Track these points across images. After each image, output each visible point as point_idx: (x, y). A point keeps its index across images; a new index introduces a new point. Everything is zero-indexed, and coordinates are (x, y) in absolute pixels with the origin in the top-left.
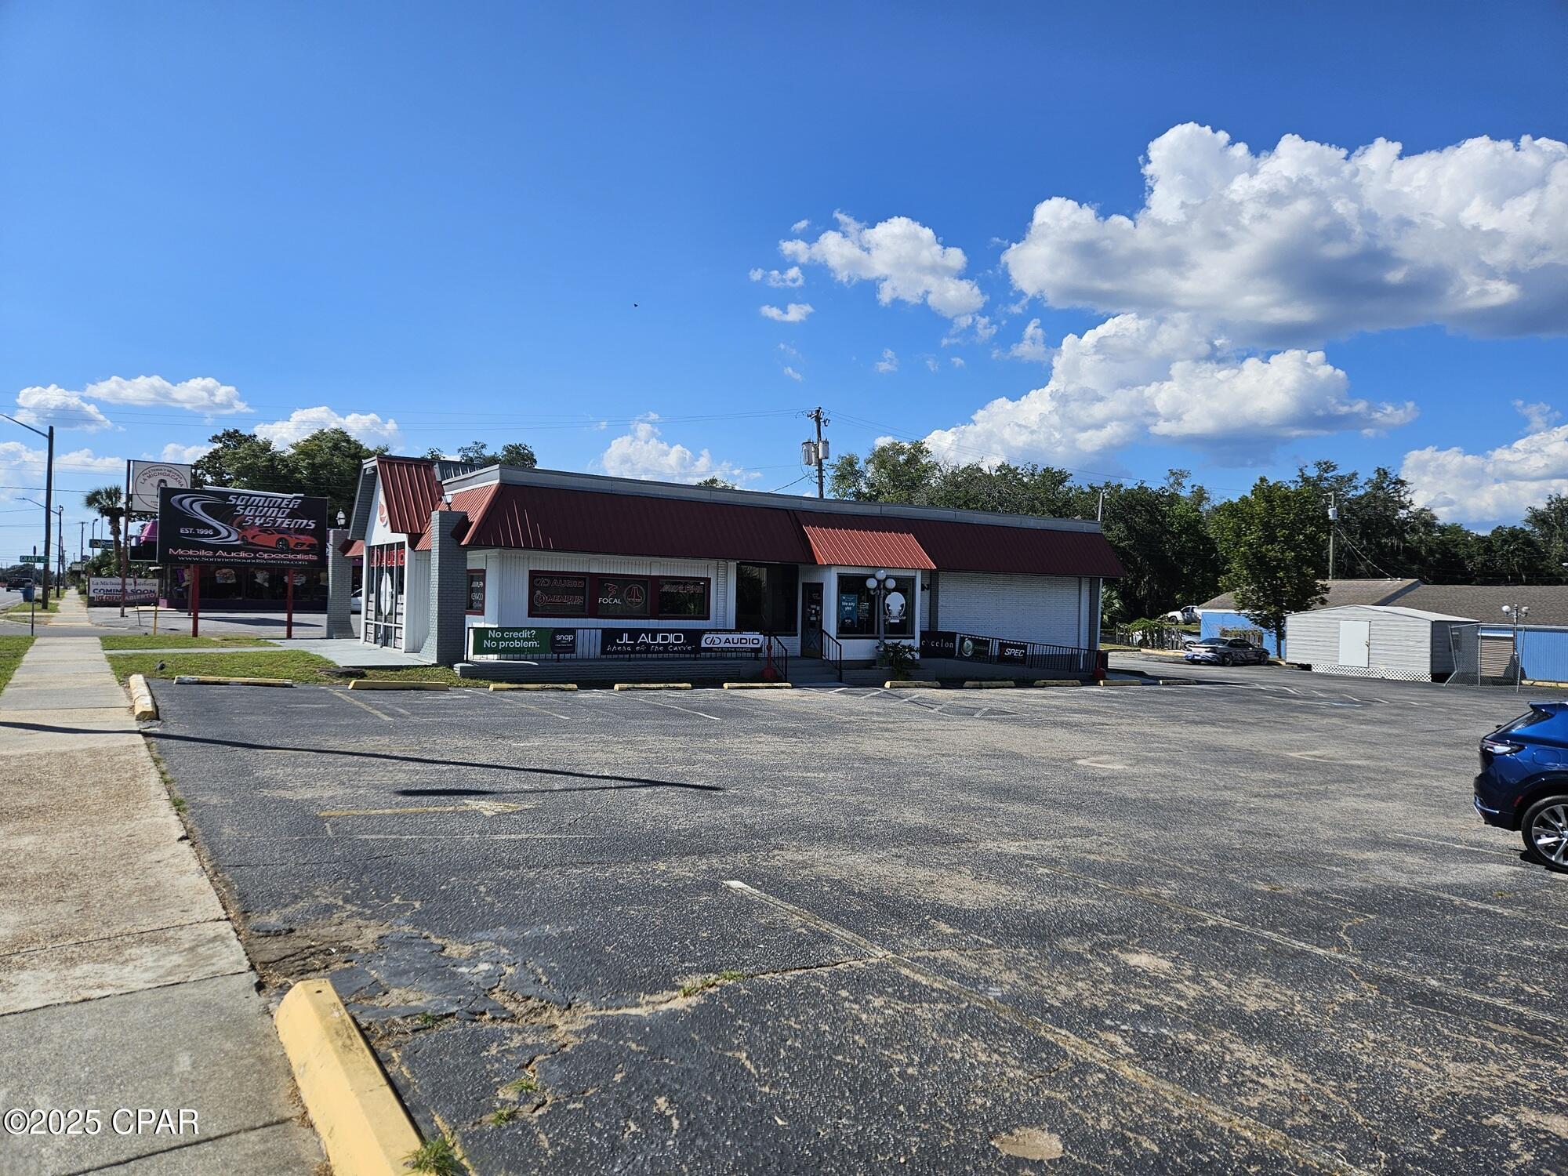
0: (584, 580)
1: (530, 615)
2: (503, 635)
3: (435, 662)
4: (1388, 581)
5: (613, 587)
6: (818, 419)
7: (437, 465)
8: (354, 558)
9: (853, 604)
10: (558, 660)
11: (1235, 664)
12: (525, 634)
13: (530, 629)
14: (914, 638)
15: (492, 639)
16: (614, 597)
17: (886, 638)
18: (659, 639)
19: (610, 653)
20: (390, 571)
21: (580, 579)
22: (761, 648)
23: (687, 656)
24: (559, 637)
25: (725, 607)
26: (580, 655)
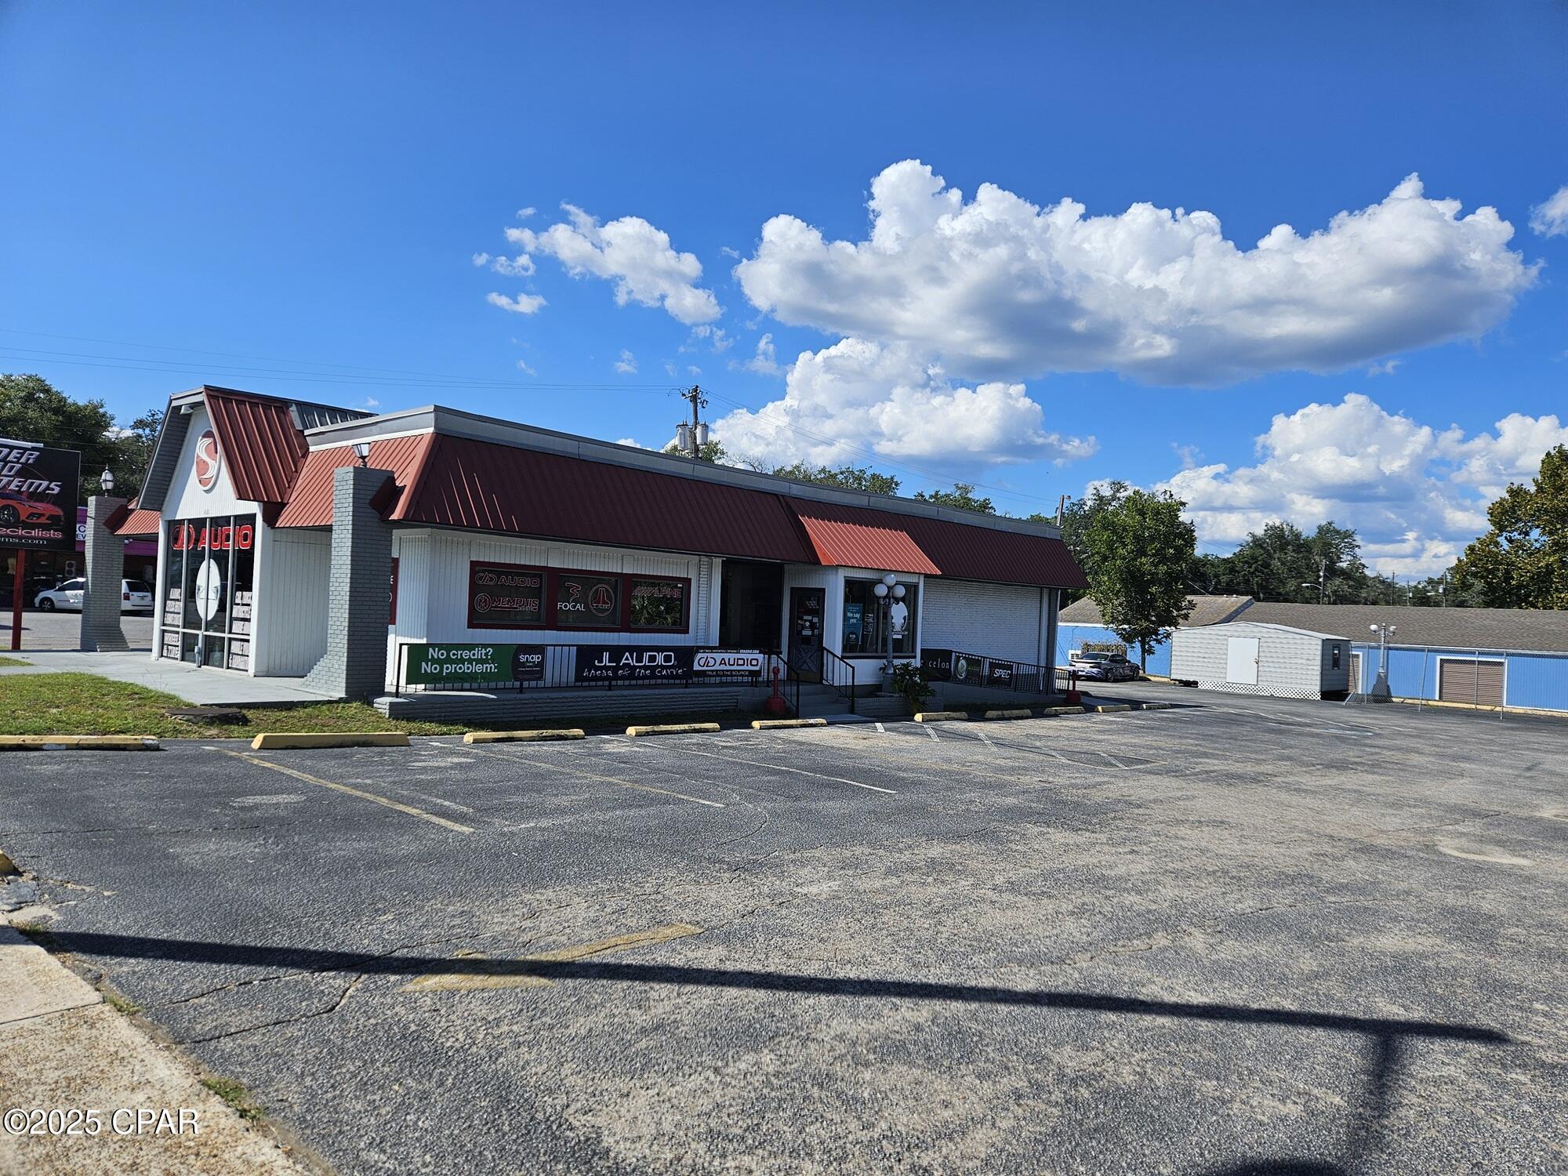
0: (540, 577)
1: (471, 625)
2: (448, 655)
3: (343, 695)
4: (1224, 598)
5: (576, 588)
6: (694, 399)
7: (293, 408)
8: (137, 538)
9: (858, 616)
10: (521, 690)
11: (1116, 681)
12: (479, 653)
13: (485, 646)
14: (915, 657)
15: (434, 661)
16: (576, 601)
17: (894, 657)
18: (645, 661)
19: (587, 679)
20: (220, 558)
21: (535, 576)
22: (760, 671)
23: (677, 682)
24: (523, 658)
25: (708, 617)
26: (549, 685)
